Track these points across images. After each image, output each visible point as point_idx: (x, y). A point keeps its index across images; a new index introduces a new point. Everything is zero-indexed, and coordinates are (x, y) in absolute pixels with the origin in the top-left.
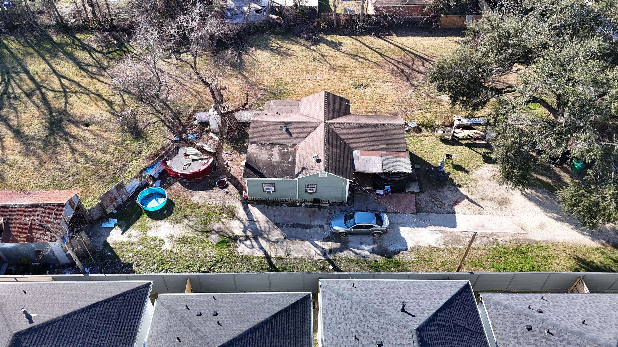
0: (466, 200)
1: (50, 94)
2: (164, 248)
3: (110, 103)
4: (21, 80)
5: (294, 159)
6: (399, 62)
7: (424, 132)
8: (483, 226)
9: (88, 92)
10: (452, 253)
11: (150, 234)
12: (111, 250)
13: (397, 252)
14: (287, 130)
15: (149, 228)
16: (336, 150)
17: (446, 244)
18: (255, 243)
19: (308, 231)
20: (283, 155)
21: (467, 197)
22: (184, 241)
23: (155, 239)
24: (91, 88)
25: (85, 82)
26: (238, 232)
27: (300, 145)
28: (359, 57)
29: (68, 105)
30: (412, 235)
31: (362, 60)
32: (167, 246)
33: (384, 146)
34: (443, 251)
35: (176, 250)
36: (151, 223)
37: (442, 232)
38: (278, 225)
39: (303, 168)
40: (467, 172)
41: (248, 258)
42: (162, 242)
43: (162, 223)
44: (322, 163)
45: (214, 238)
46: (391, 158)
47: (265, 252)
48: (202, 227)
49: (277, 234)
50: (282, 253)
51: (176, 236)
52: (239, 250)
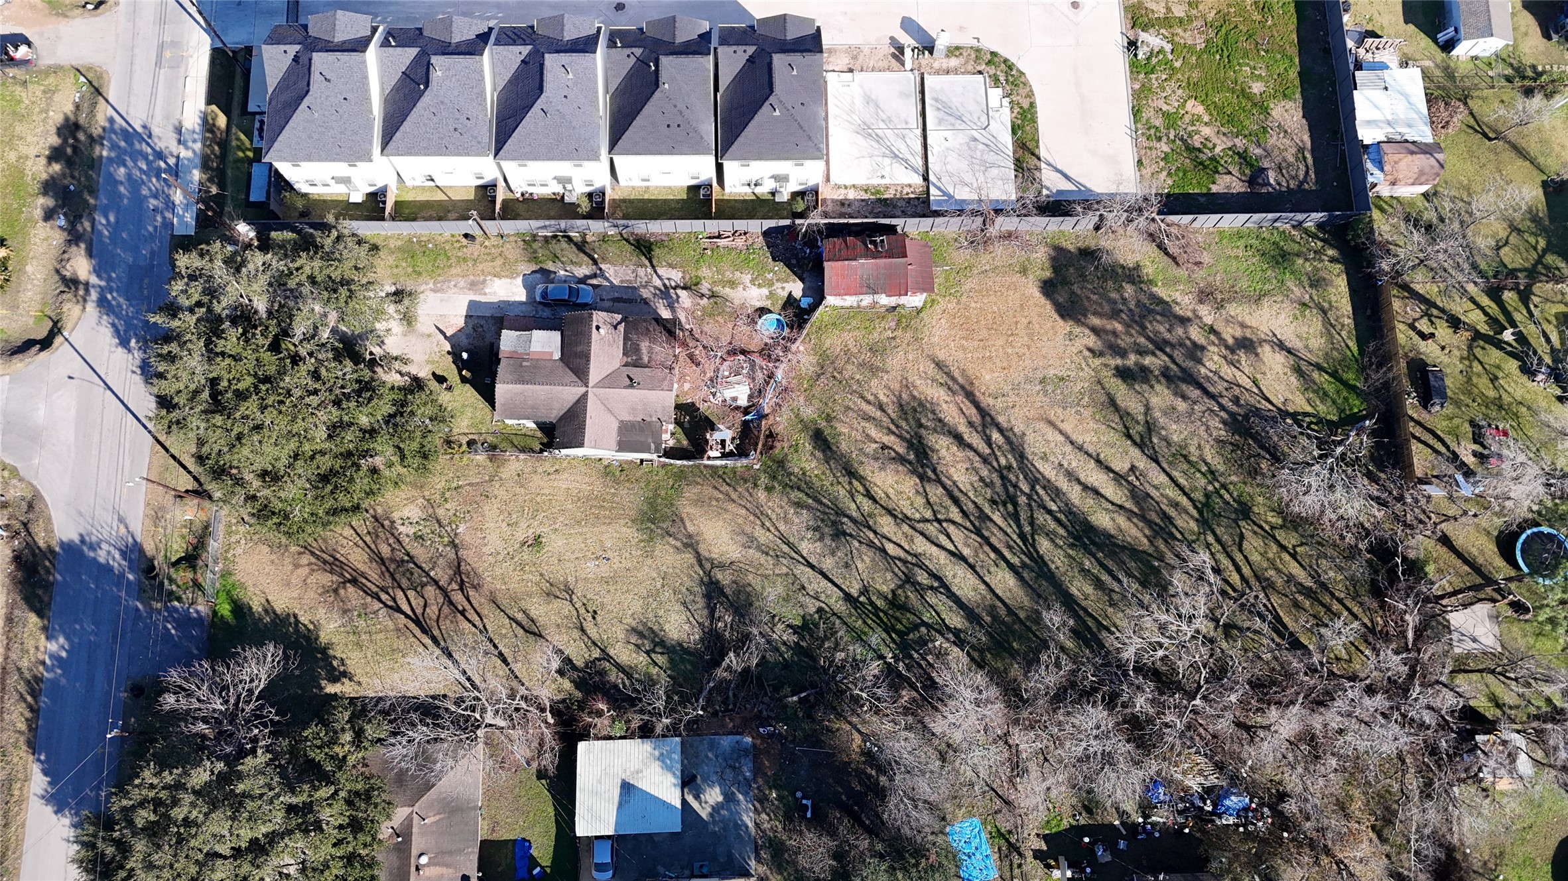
0: (448, 334)
1: (955, 514)
2: (749, 276)
3: (869, 495)
4: (1010, 547)
5: (625, 344)
6: (463, 613)
7: (464, 440)
8: (442, 301)
9: (906, 519)
10: (483, 271)
11: (765, 291)
12: (795, 273)
13: (533, 272)
14: (631, 380)
15: (768, 298)
16: (579, 349)
17: (485, 281)
18: (667, 282)
19: (616, 295)
20: (637, 350)
21: (446, 337)
22: (733, 284)
23: (760, 286)
24: (906, 528)
25: (921, 545)
26: (683, 294)
27: (618, 365)
28: (523, 628)
29: (921, 490)
30: (515, 290)
31: (520, 616)
32: (747, 278)
33: (525, 364)
34: (489, 273)
35: (738, 274)
36: (767, 304)
37: (485, 294)
38: (645, 302)
39: (615, 327)
40: (434, 374)
41: (671, 266)
42: (752, 281)
43: (759, 304)
44: (594, 324)
45: (705, 291)
46: (520, 350)
47: (655, 272)
48: (719, 300)
49: (646, 293)
50: (641, 271)
51: (740, 288)
52: (680, 275)
